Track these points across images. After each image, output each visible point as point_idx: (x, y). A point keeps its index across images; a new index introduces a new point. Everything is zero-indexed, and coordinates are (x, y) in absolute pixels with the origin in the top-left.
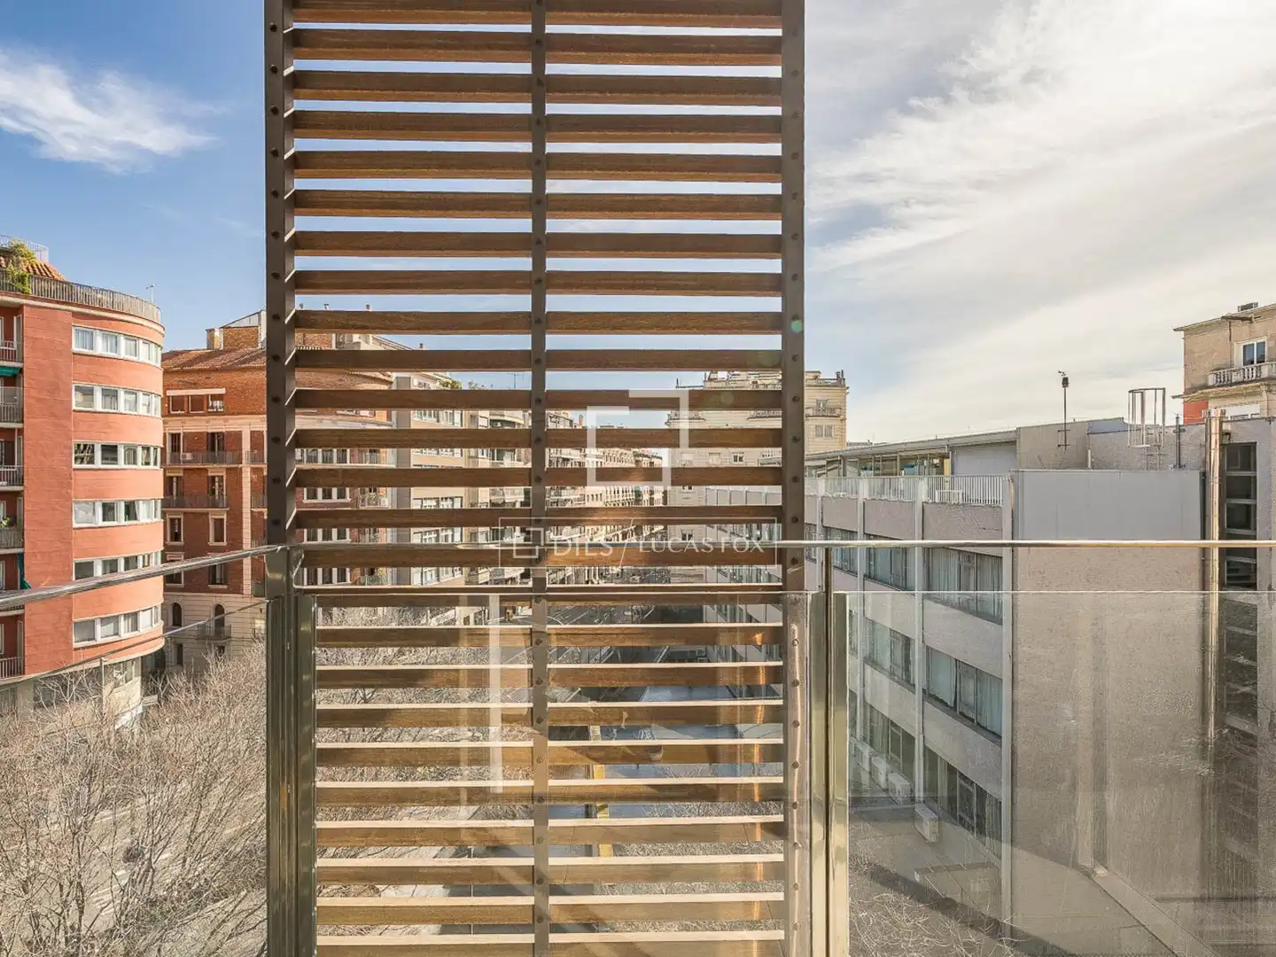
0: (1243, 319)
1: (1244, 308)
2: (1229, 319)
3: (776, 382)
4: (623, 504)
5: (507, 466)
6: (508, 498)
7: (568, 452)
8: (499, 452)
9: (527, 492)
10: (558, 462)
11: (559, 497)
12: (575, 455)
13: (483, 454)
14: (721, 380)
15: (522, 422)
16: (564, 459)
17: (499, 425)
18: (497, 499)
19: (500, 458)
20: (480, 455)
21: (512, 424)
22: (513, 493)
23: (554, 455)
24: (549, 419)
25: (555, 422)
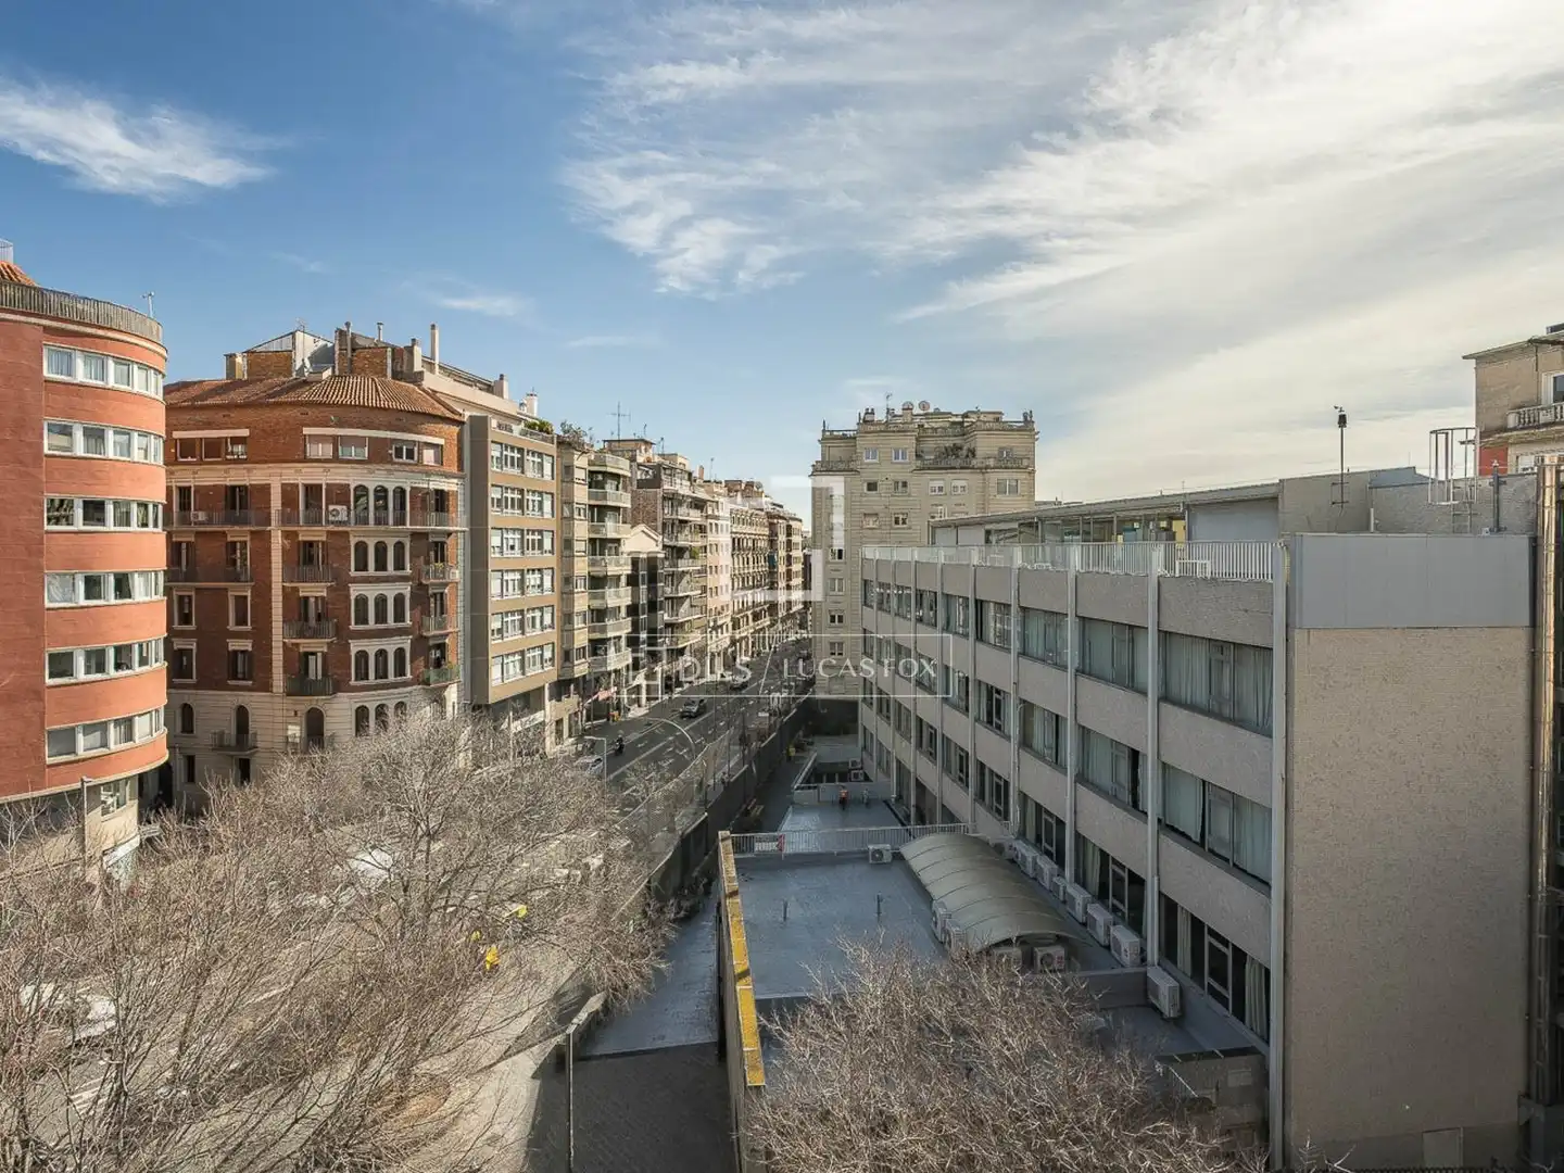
0: (1554, 343)
1: (1554, 329)
2: (1536, 343)
3: (948, 425)
4: (753, 577)
5: (611, 528)
6: (612, 570)
7: (685, 513)
8: (599, 512)
9: (635, 562)
10: (673, 524)
11: (675, 569)
12: (695, 516)
13: (580, 515)
14: (879, 423)
15: (629, 475)
16: (681, 522)
17: (600, 477)
18: (598, 571)
19: (601, 520)
20: (576, 516)
21: (616, 477)
22: (618, 564)
23: (668, 516)
24: (663, 471)
25: (670, 475)
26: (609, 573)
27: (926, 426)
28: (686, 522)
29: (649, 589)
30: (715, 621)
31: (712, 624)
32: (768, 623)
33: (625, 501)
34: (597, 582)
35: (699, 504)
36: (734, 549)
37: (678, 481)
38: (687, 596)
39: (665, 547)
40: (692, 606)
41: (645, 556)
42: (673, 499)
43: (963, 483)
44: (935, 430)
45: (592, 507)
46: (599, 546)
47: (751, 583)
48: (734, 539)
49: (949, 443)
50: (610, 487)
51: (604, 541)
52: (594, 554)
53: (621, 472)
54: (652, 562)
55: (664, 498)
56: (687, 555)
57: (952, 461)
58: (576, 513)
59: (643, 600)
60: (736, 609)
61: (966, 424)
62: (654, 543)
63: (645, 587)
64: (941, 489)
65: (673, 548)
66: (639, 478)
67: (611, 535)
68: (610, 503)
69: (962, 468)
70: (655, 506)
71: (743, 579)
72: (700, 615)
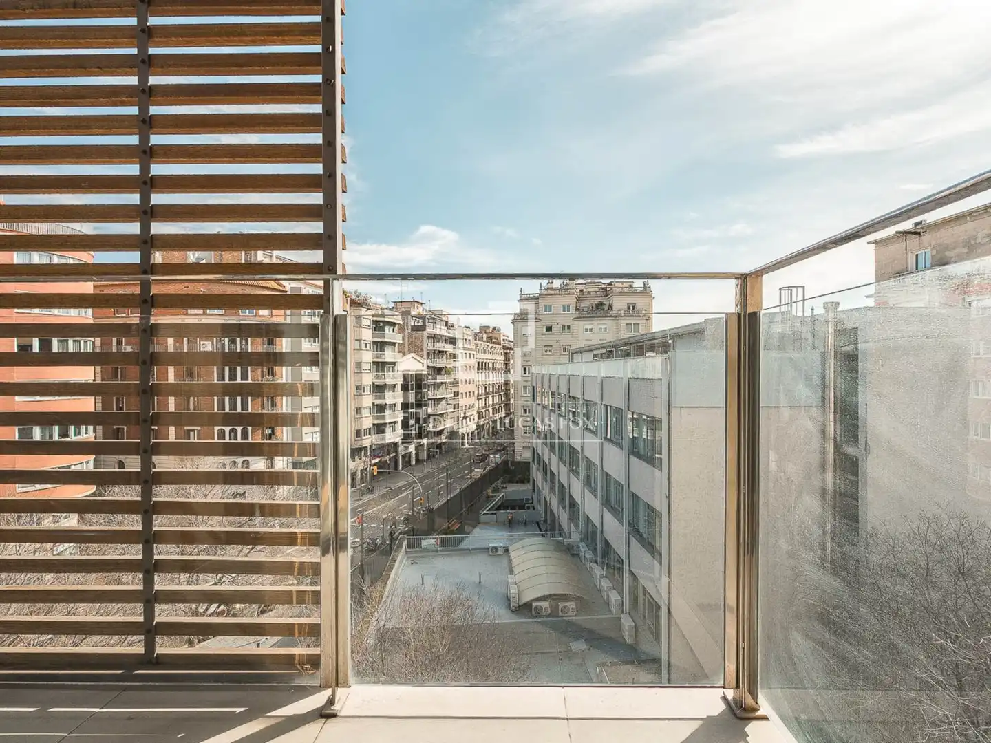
0: (915, 233)
2: (905, 233)
3: (597, 290)
4: (493, 387)
5: (389, 355)
6: (389, 381)
7: (440, 346)
8: (379, 346)
9: (405, 377)
10: (434, 353)
11: (434, 381)
12: (449, 348)
13: (366, 347)
14: (556, 289)
15: (401, 323)
16: (440, 352)
17: (381, 324)
18: (378, 382)
19: (382, 350)
20: (363, 347)
21: (393, 324)
22: (394, 377)
23: (431, 348)
24: (427, 321)
25: (432, 323)
26: (387, 383)
27: (585, 290)
28: (443, 352)
29: (417, 394)
30: (465, 413)
31: (462, 415)
32: (504, 415)
33: (398, 338)
34: (379, 389)
35: (452, 341)
36: (478, 369)
37: (438, 326)
38: (444, 398)
39: (428, 367)
40: (447, 404)
41: (414, 373)
42: (434, 338)
43: (605, 326)
44: (589, 293)
45: (375, 343)
46: (379, 366)
47: (491, 390)
48: (479, 363)
49: (597, 301)
50: (388, 330)
51: (384, 364)
52: (378, 371)
53: (395, 321)
54: (419, 378)
55: (428, 337)
56: (443, 372)
57: (600, 312)
58: (363, 346)
59: (412, 400)
60: (480, 406)
61: (608, 289)
62: (421, 364)
63: (414, 392)
64: (591, 330)
65: (434, 368)
66: (413, 324)
67: (388, 360)
68: (386, 340)
69: (603, 317)
70: (422, 342)
71: (486, 387)
72: (452, 410)
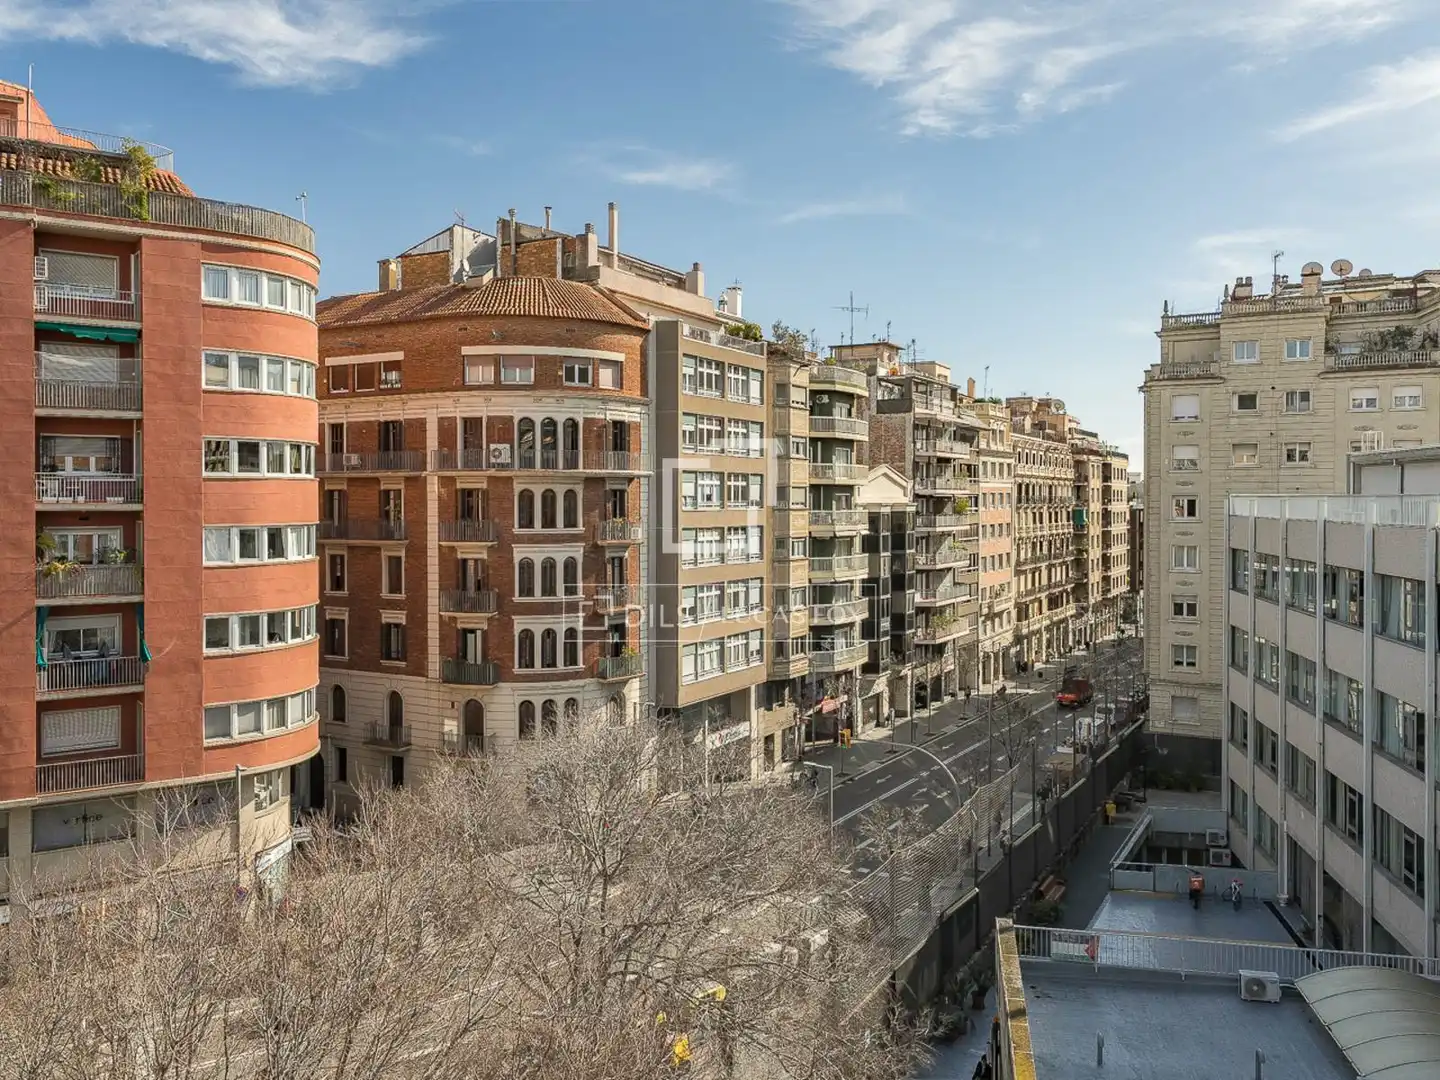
3: (1385, 296)
4: (1050, 543)
5: (840, 471)
6: (842, 529)
7: (945, 447)
8: (824, 447)
9: (874, 520)
10: (928, 464)
11: (929, 529)
12: (961, 452)
13: (798, 452)
14: (1261, 299)
15: (866, 394)
16: (940, 460)
17: (826, 399)
18: (822, 531)
19: (827, 458)
20: (793, 455)
21: (848, 397)
22: (849, 521)
23: (922, 453)
24: (914, 388)
25: (925, 393)
26: (838, 534)
27: (1345, 299)
28: (948, 460)
29: (894, 559)
30: (990, 607)
31: (985, 611)
32: (1073, 612)
33: (860, 432)
34: (821, 547)
35: (966, 435)
36: (1019, 501)
37: (936, 401)
38: (949, 569)
39: (917, 496)
40: (955, 584)
41: (887, 510)
42: (929, 428)
43: (1415, 391)
44: (1361, 305)
45: (814, 441)
46: (824, 495)
47: (1045, 551)
48: (1020, 486)
49: (1388, 325)
50: (839, 412)
51: (831, 489)
52: (816, 506)
53: (854, 391)
54: (898, 520)
55: (916, 427)
56: (948, 509)
57: (1393, 355)
58: (792, 449)
59: (885, 573)
60: (1022, 589)
61: (1420, 293)
62: (901, 491)
63: (889, 554)
64: (1371, 402)
65: (929, 498)
66: (880, 398)
67: (840, 480)
68: (838, 435)
69: (1412, 366)
70: (902, 439)
71: (1034, 544)
72: (968, 598)
